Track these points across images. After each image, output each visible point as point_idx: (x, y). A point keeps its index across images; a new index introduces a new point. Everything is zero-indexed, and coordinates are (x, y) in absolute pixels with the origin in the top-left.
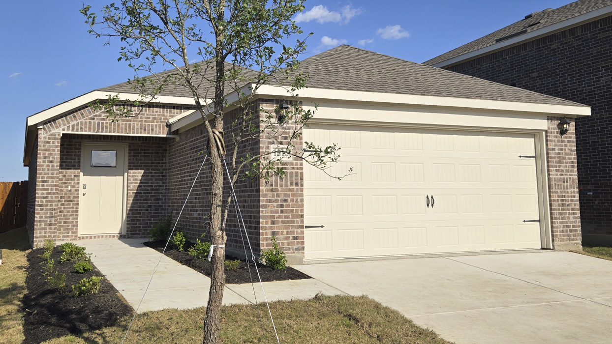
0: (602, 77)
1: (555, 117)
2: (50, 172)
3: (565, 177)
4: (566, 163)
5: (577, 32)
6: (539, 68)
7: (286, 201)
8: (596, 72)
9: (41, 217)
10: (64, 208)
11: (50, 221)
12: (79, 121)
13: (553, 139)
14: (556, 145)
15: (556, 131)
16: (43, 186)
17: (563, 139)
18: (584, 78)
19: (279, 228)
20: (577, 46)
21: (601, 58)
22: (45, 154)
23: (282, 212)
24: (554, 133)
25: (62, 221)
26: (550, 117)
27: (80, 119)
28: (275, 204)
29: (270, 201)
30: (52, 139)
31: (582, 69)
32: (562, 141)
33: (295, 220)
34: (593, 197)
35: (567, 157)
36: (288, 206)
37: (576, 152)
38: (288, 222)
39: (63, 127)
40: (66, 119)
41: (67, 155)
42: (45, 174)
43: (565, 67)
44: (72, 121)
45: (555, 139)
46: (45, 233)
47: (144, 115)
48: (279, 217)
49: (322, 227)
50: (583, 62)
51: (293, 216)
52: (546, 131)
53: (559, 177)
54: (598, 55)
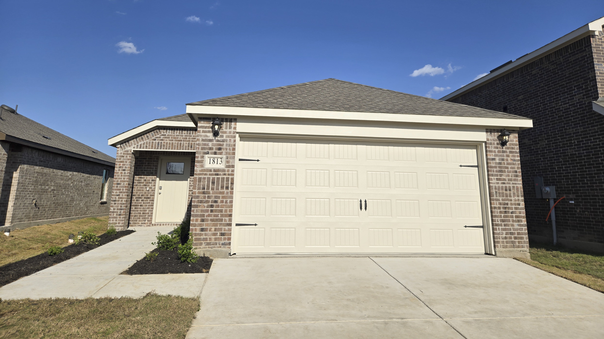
0: (575, 95)
1: (494, 130)
2: (122, 177)
3: (508, 185)
4: (508, 172)
5: (552, 57)
6: (524, 91)
7: (216, 202)
8: (570, 91)
9: (114, 209)
10: (144, 203)
11: (120, 212)
12: (145, 141)
13: (493, 150)
14: (496, 155)
15: (496, 142)
16: (117, 187)
17: (504, 150)
18: (560, 97)
19: (207, 225)
20: (553, 70)
21: (573, 78)
22: (120, 165)
23: (212, 211)
24: (494, 144)
25: (142, 212)
26: (489, 129)
27: (146, 140)
28: (206, 205)
29: (201, 202)
30: (126, 154)
31: (558, 89)
32: (503, 152)
33: (224, 218)
34: (575, 205)
35: (509, 166)
36: (218, 206)
37: (520, 162)
38: (217, 220)
39: (133, 146)
40: (136, 140)
41: (148, 166)
42: (119, 179)
43: (544, 89)
44: (140, 141)
45: (495, 149)
46: (116, 220)
47: (191, 136)
48: (209, 216)
49: (256, 225)
50: (559, 83)
51: (222, 216)
52: (486, 143)
53: (501, 185)
54: (570, 76)
